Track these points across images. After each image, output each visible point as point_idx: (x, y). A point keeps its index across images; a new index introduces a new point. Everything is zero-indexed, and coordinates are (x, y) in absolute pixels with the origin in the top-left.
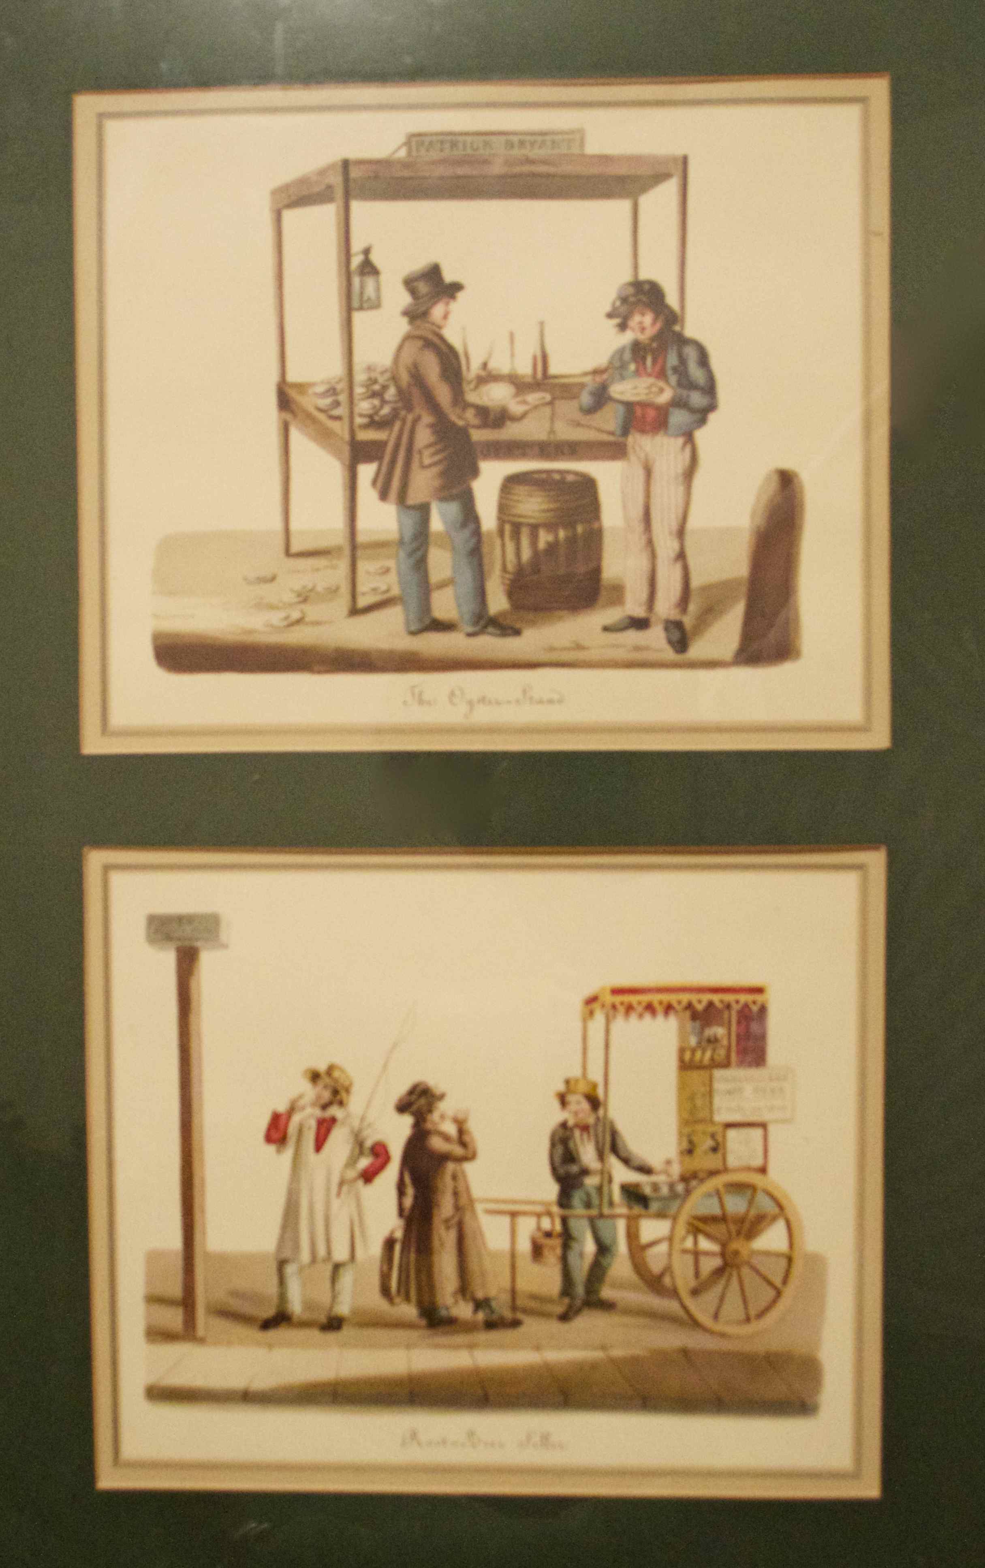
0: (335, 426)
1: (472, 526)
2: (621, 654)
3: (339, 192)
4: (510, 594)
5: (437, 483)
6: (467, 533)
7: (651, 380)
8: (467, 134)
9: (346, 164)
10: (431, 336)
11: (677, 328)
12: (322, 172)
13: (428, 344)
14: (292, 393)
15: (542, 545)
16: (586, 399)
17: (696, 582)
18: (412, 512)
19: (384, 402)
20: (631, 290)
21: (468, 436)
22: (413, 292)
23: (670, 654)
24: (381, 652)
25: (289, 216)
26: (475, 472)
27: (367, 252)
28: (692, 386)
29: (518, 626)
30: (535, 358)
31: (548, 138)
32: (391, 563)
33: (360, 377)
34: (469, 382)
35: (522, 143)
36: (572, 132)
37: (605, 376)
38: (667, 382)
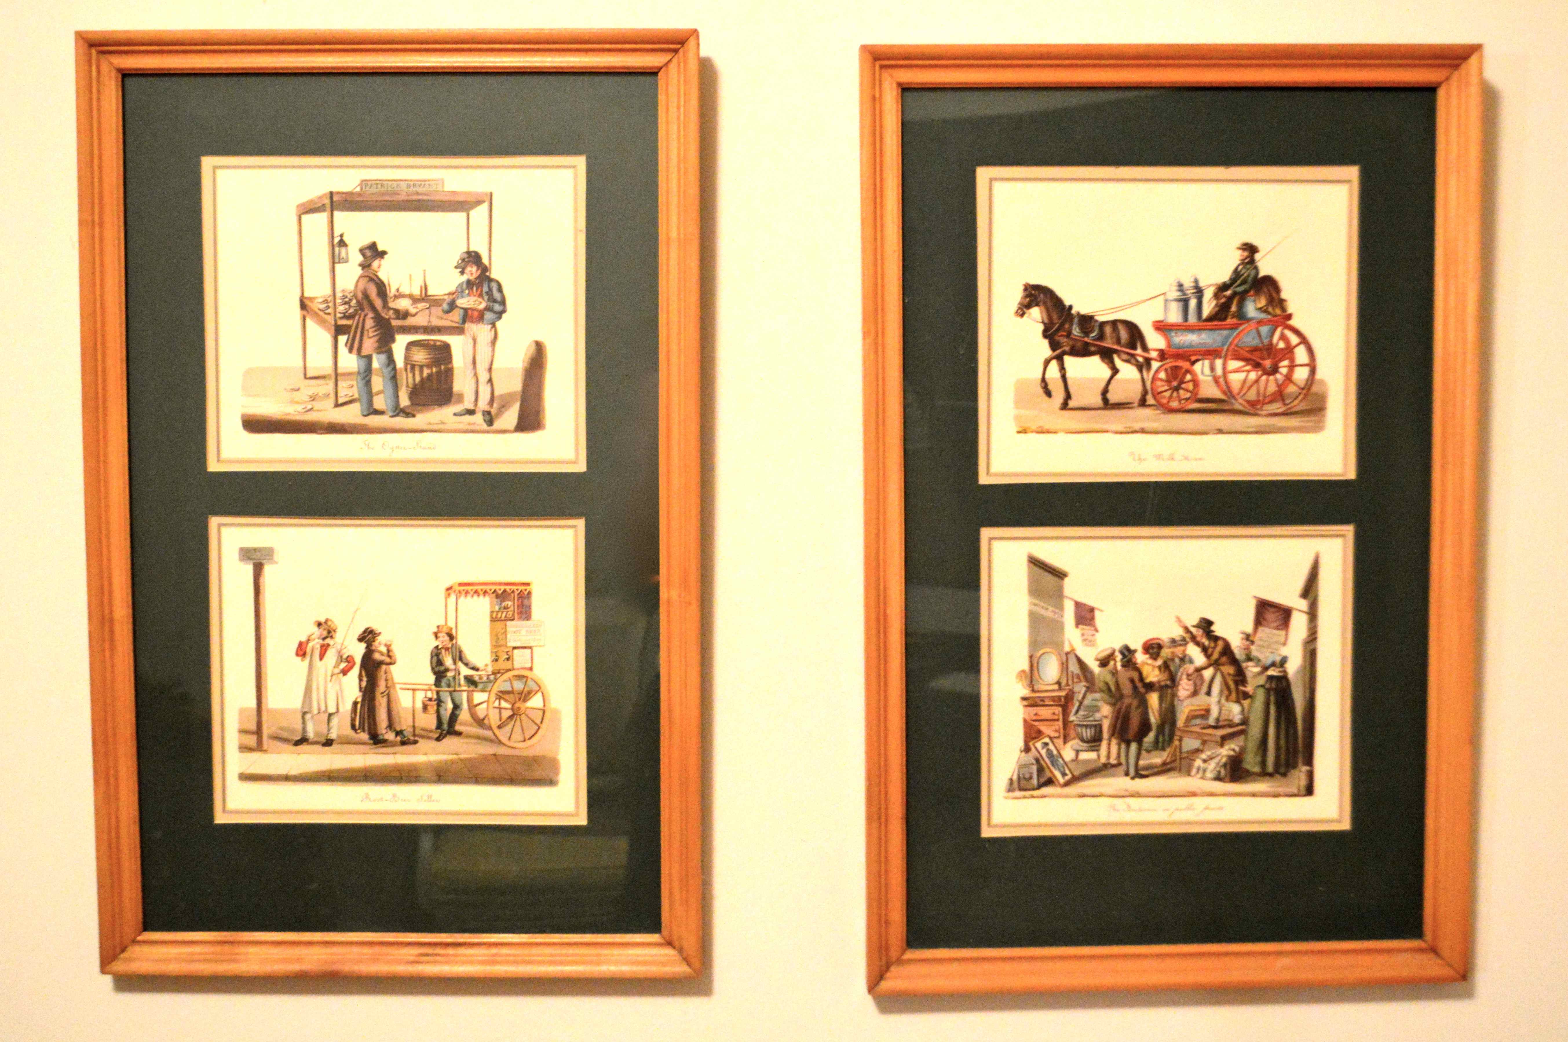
0: (327, 317)
1: (392, 366)
2: (461, 426)
3: (328, 206)
4: (411, 398)
5: (376, 345)
6: (390, 369)
7: (476, 298)
8: (389, 181)
9: (331, 193)
10: (371, 276)
11: (488, 274)
12: (320, 198)
13: (371, 280)
14: (307, 302)
15: (425, 375)
16: (445, 306)
17: (496, 393)
18: (364, 359)
19: (350, 307)
20: (466, 256)
21: (390, 324)
22: (364, 255)
23: (485, 427)
24: (349, 424)
25: (304, 218)
26: (393, 340)
27: (342, 236)
28: (495, 301)
29: (415, 413)
30: (421, 287)
31: (427, 183)
32: (354, 383)
33: (339, 295)
34: (391, 298)
35: (414, 185)
36: (438, 180)
37: (454, 296)
38: (483, 299)
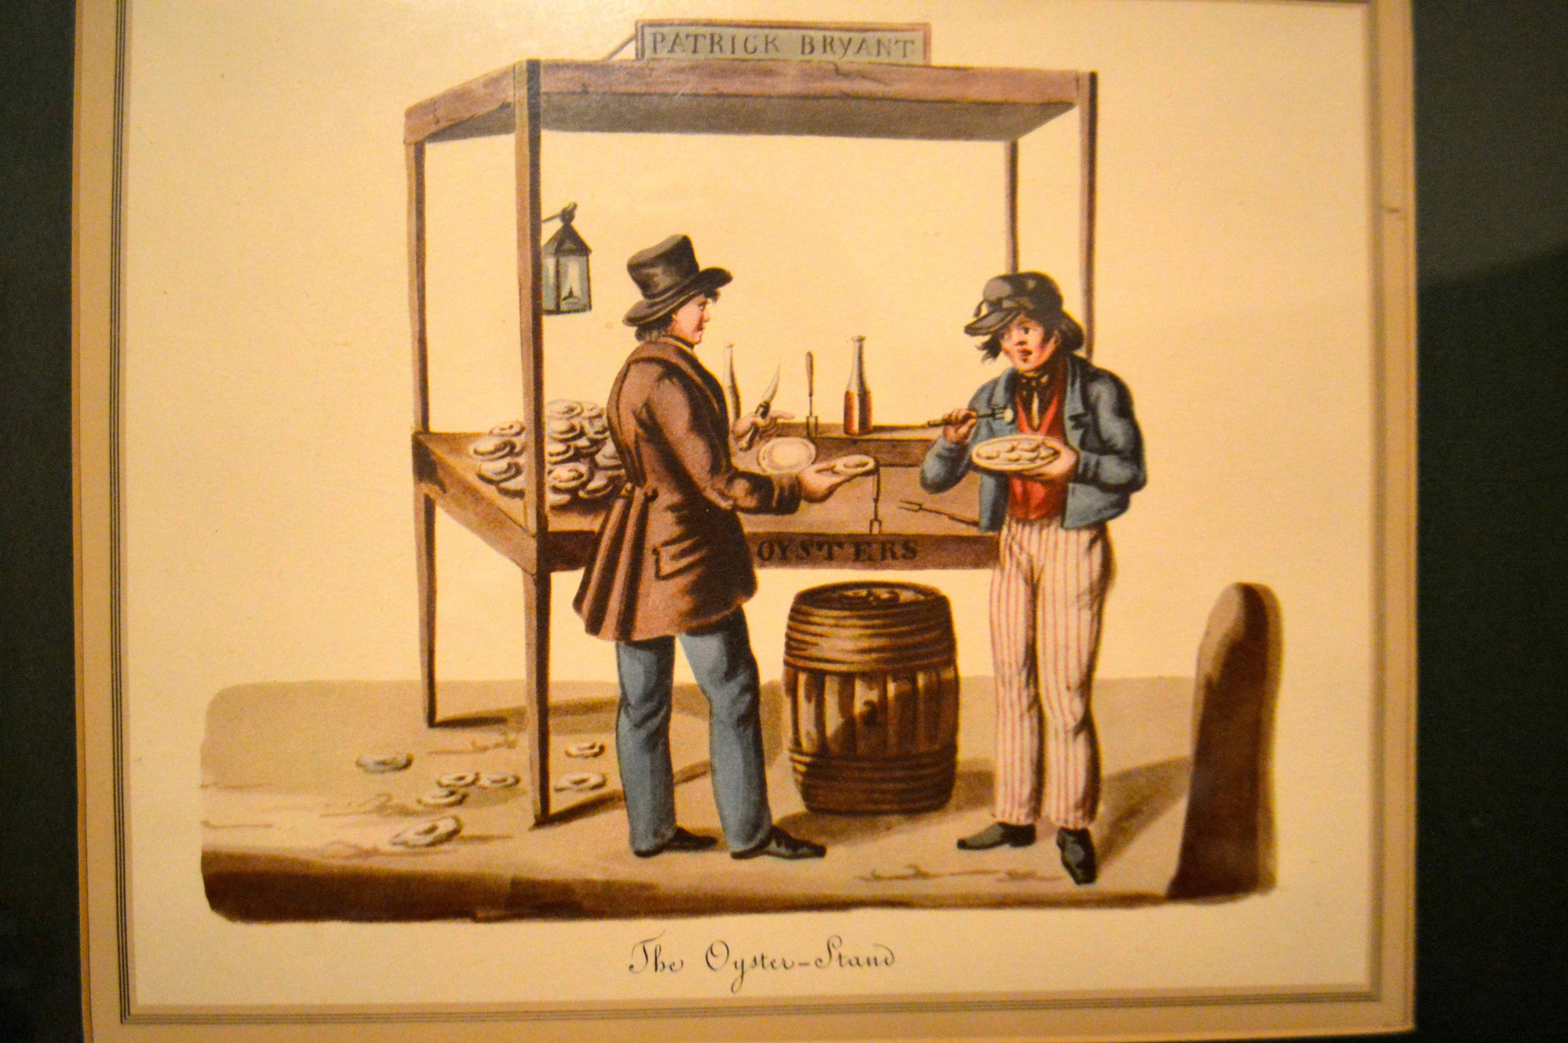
0: (514, 507)
1: (742, 678)
2: (987, 886)
3: (522, 114)
4: (807, 792)
5: (684, 604)
6: (734, 687)
7: (1039, 437)
8: (738, 25)
9: (534, 68)
10: (675, 359)
11: (1081, 353)
12: (494, 82)
13: (670, 371)
14: (439, 451)
15: (859, 707)
16: (932, 467)
17: (1108, 768)
18: (642, 655)
19: (594, 467)
20: (1006, 289)
21: (737, 526)
22: (645, 284)
23: (1067, 884)
24: (588, 883)
25: (432, 150)
26: (749, 587)
27: (567, 216)
28: (1106, 448)
29: (819, 840)
30: (848, 396)
31: (871, 37)
32: (608, 739)
33: (554, 425)
34: (740, 437)
35: (828, 44)
36: (912, 28)
37: (964, 429)
38: (1066, 443)
